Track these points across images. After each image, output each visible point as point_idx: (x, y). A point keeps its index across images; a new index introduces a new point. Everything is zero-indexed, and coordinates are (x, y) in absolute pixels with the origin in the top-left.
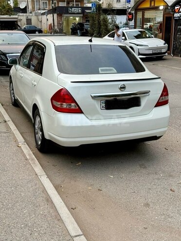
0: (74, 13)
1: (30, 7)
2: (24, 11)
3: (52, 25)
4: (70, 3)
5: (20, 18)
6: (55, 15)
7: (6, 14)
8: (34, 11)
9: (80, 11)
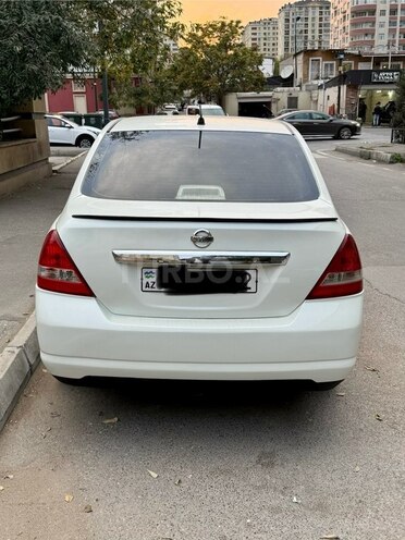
0: (384, 83)
1: (300, 75)
2: (289, 82)
3: (336, 107)
4: (382, 64)
5: (276, 96)
6: (344, 88)
7: (252, 90)
8: (307, 81)
9: (396, 77)
